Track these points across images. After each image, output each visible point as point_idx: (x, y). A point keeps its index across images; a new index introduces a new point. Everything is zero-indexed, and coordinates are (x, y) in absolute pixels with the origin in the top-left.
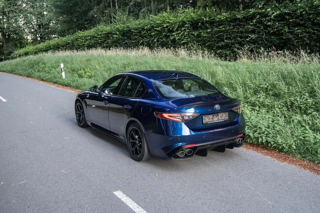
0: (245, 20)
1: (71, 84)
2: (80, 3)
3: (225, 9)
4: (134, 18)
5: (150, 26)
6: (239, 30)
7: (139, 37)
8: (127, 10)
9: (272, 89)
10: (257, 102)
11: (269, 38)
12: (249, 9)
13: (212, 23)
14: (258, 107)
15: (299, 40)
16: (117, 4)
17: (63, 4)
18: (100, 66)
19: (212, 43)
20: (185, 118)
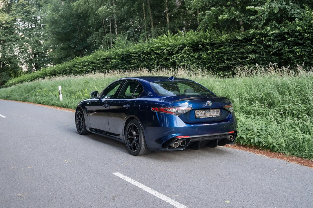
0: (245, 41)
1: (68, 105)
2: (78, 30)
3: (225, 31)
4: (134, 43)
5: (150, 49)
6: (240, 51)
7: (139, 61)
8: (127, 34)
9: (267, 98)
10: (252, 111)
11: (269, 58)
12: (249, 30)
13: (212, 45)
14: (253, 115)
15: (299, 59)
16: (116, 30)
17: (62, 30)
18: (98, 88)
19: (213, 64)
20: (179, 112)
